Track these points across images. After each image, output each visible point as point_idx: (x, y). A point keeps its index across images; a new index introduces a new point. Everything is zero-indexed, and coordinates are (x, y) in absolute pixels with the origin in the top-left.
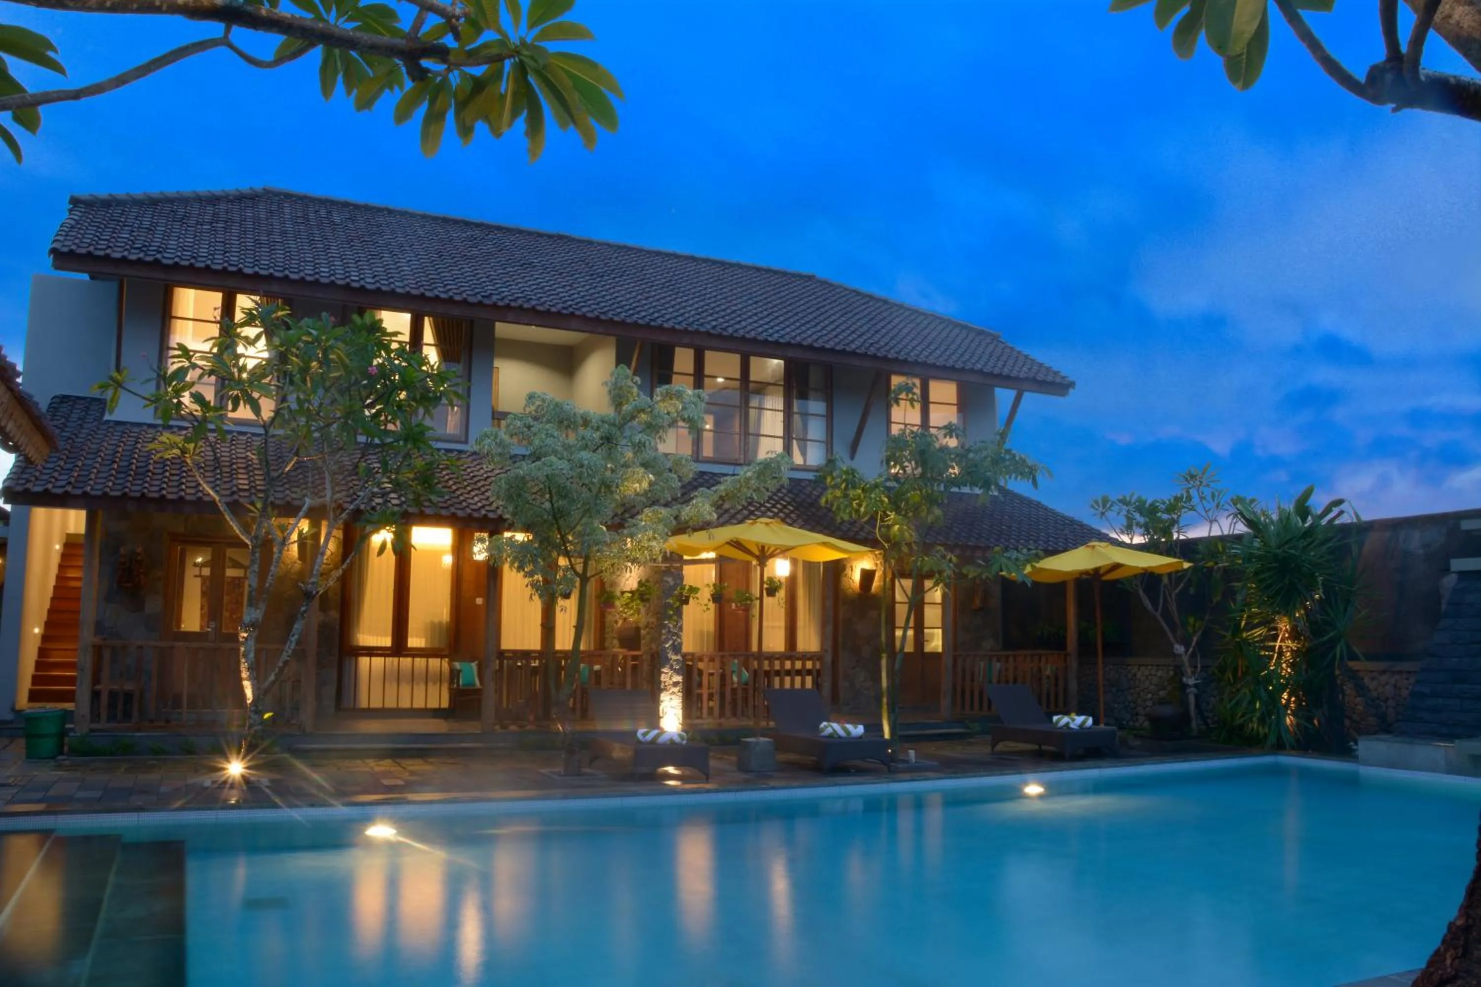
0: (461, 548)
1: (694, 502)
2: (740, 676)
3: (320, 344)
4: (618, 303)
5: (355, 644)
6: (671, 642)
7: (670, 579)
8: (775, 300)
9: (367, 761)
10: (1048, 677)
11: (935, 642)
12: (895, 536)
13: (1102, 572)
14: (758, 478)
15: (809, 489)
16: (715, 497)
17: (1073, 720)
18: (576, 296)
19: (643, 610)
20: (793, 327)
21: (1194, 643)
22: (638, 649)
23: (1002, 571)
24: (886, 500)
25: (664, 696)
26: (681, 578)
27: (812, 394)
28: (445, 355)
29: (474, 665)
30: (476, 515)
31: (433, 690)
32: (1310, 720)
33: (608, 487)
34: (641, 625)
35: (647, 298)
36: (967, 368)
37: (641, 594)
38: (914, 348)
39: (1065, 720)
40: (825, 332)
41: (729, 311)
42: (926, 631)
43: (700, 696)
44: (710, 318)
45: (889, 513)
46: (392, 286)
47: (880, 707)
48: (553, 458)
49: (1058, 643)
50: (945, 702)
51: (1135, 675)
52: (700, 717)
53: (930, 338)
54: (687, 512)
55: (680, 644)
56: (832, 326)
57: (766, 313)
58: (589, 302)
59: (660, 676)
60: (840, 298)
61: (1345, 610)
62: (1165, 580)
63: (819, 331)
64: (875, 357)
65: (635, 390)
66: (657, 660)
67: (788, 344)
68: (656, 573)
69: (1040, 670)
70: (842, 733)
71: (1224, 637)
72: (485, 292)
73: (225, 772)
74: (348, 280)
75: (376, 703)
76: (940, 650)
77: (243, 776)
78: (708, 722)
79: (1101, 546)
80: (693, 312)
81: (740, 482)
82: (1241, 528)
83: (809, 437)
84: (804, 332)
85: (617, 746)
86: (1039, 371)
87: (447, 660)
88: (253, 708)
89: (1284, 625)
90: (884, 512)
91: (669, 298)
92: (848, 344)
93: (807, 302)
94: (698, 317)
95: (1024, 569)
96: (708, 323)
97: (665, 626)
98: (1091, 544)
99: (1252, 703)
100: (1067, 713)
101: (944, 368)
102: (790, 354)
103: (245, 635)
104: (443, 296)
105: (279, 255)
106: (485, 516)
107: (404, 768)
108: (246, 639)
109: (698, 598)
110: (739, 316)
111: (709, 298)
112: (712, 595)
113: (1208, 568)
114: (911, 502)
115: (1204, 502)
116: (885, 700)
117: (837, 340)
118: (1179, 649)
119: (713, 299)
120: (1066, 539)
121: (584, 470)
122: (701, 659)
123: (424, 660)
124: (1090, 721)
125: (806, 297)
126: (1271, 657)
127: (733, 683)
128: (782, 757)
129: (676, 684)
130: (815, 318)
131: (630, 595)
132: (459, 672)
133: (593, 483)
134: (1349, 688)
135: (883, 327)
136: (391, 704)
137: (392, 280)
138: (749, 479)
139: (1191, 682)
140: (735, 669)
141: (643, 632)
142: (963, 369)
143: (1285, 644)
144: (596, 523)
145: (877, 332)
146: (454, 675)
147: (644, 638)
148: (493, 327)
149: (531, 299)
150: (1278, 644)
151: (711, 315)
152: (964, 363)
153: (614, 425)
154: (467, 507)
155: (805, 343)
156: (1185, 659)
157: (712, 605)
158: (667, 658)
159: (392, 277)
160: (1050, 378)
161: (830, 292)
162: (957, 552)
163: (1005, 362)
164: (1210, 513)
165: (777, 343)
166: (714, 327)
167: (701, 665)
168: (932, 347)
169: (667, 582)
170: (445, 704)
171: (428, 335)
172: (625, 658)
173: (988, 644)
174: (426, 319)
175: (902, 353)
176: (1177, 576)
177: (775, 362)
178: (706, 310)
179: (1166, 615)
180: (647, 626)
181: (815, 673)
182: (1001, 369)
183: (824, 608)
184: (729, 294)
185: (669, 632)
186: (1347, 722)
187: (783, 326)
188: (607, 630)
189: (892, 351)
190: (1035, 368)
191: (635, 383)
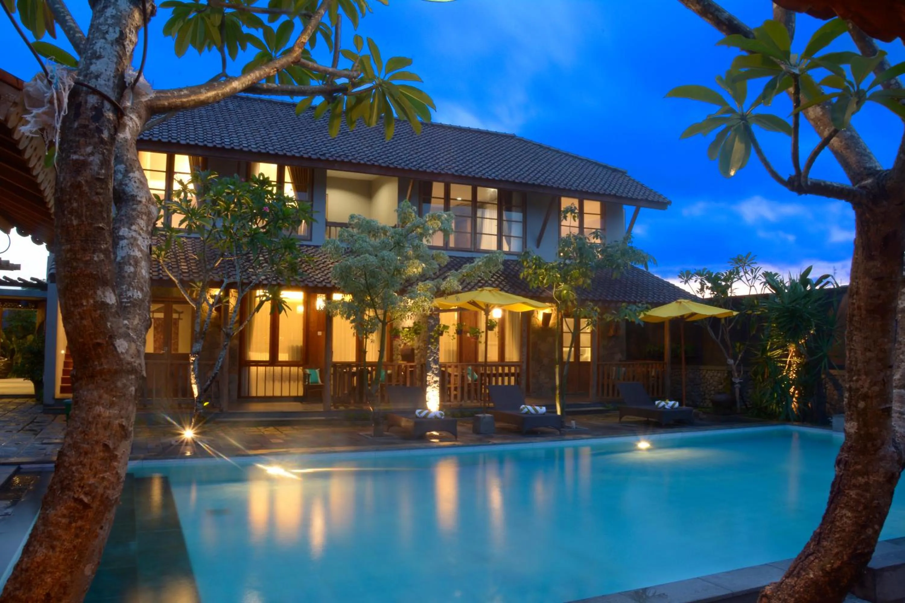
0: (308, 303)
1: (448, 279)
2: (472, 376)
3: (235, 194)
4: (399, 157)
5: (248, 359)
6: (432, 358)
7: (432, 321)
8: (492, 152)
9: (260, 428)
10: (653, 377)
11: (587, 355)
12: (564, 296)
13: (685, 317)
14: (485, 265)
15: (513, 266)
16: (460, 276)
17: (667, 404)
18: (375, 153)
19: (416, 339)
20: (503, 170)
21: (739, 358)
22: (413, 362)
23: (626, 316)
24: (559, 276)
25: (429, 389)
26: (438, 320)
27: (514, 208)
28: (297, 188)
29: (317, 371)
30: (320, 285)
31: (294, 385)
32: (806, 405)
33: (399, 271)
34: (415, 347)
35: (416, 153)
36: (606, 193)
37: (415, 330)
38: (575, 181)
39: (663, 403)
40: (522, 172)
41: (465, 160)
42: (581, 348)
43: (449, 389)
44: (454, 165)
45: (561, 284)
46: (267, 150)
47: (555, 394)
48: (367, 255)
49: (660, 357)
50: (592, 391)
51: (705, 376)
52: (450, 401)
53: (584, 175)
54: (444, 285)
55: (438, 359)
56: (527, 169)
57: (486, 161)
58: (383, 157)
59: (426, 377)
60: (531, 150)
61: (828, 340)
62: (723, 321)
63: (519, 172)
64: (552, 187)
65: (413, 214)
66: (425, 368)
67: (500, 181)
68: (424, 317)
69: (648, 372)
70: (533, 411)
71: (756, 355)
72: (322, 152)
73: (182, 436)
74: (241, 147)
75: (261, 393)
76: (589, 360)
77: (193, 439)
78: (454, 403)
79: (684, 302)
80: (444, 162)
81: (475, 268)
82: (768, 291)
83: (512, 234)
84: (509, 173)
85: (404, 419)
86: (649, 195)
87: (301, 368)
88: (198, 400)
89: (792, 348)
90: (558, 283)
91: (429, 153)
92: (536, 180)
93: (511, 153)
94: (447, 164)
95: (639, 315)
96: (453, 168)
97: (429, 348)
98: (679, 301)
99: (772, 394)
100: (664, 399)
101: (593, 193)
102: (502, 186)
103: (194, 359)
104: (297, 155)
105: (200, 131)
106: (325, 286)
107: (282, 433)
108: (194, 361)
109: (448, 332)
110: (471, 163)
111: (453, 152)
112: (456, 330)
113: (748, 314)
114: (573, 276)
115: (747, 275)
116: (558, 392)
117: (529, 177)
118: (731, 361)
119: (456, 153)
120: (664, 296)
121: (385, 262)
122: (450, 367)
123: (288, 368)
124: (677, 404)
125: (510, 150)
126: (784, 367)
127: (468, 380)
128: (498, 425)
129: (435, 382)
130: (516, 163)
131: (408, 330)
132: (309, 375)
133: (390, 269)
134: (829, 386)
135: (556, 169)
136: (269, 393)
137: (267, 146)
138: (481, 266)
139: (737, 381)
140: (470, 372)
141: (416, 352)
142: (604, 194)
143: (793, 359)
144: (391, 292)
145: (553, 172)
146: (306, 377)
147: (417, 355)
148: (326, 172)
149: (348, 156)
150: (788, 359)
151: (454, 163)
152: (605, 190)
153: (401, 235)
154: (315, 280)
155: (510, 180)
156: (734, 367)
157: (456, 336)
158: (430, 366)
159: (267, 144)
160: (656, 199)
161: (524, 146)
162: (600, 304)
163: (630, 189)
164: (750, 282)
165: (493, 180)
166: (456, 171)
167: (450, 370)
168: (586, 181)
169: (430, 323)
170: (301, 393)
171: (288, 177)
172: (406, 367)
173: (618, 356)
174: (286, 167)
175: (568, 185)
176: (729, 320)
177: (492, 190)
178: (452, 160)
179: (723, 341)
180: (418, 348)
181: (516, 375)
182: (627, 194)
183: (522, 337)
184: (465, 149)
185: (432, 351)
186: (828, 405)
187: (497, 169)
188: (394, 350)
189: (562, 184)
190: (647, 193)
191: (414, 210)
